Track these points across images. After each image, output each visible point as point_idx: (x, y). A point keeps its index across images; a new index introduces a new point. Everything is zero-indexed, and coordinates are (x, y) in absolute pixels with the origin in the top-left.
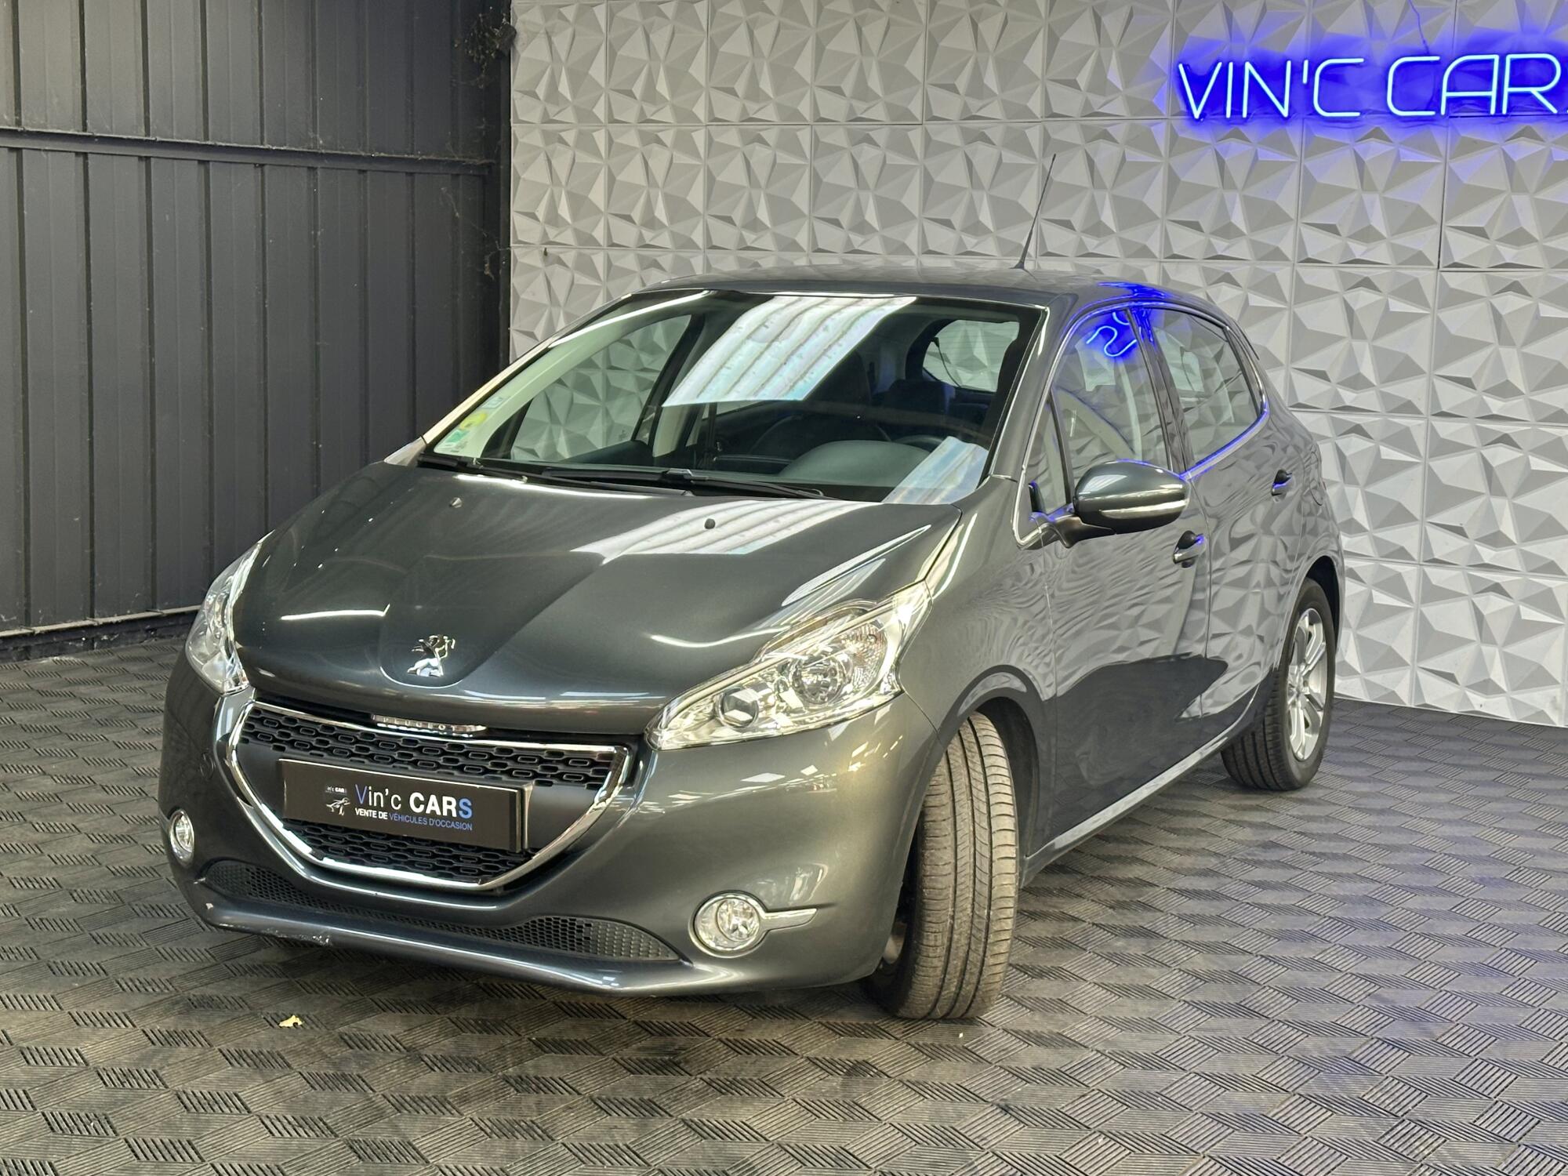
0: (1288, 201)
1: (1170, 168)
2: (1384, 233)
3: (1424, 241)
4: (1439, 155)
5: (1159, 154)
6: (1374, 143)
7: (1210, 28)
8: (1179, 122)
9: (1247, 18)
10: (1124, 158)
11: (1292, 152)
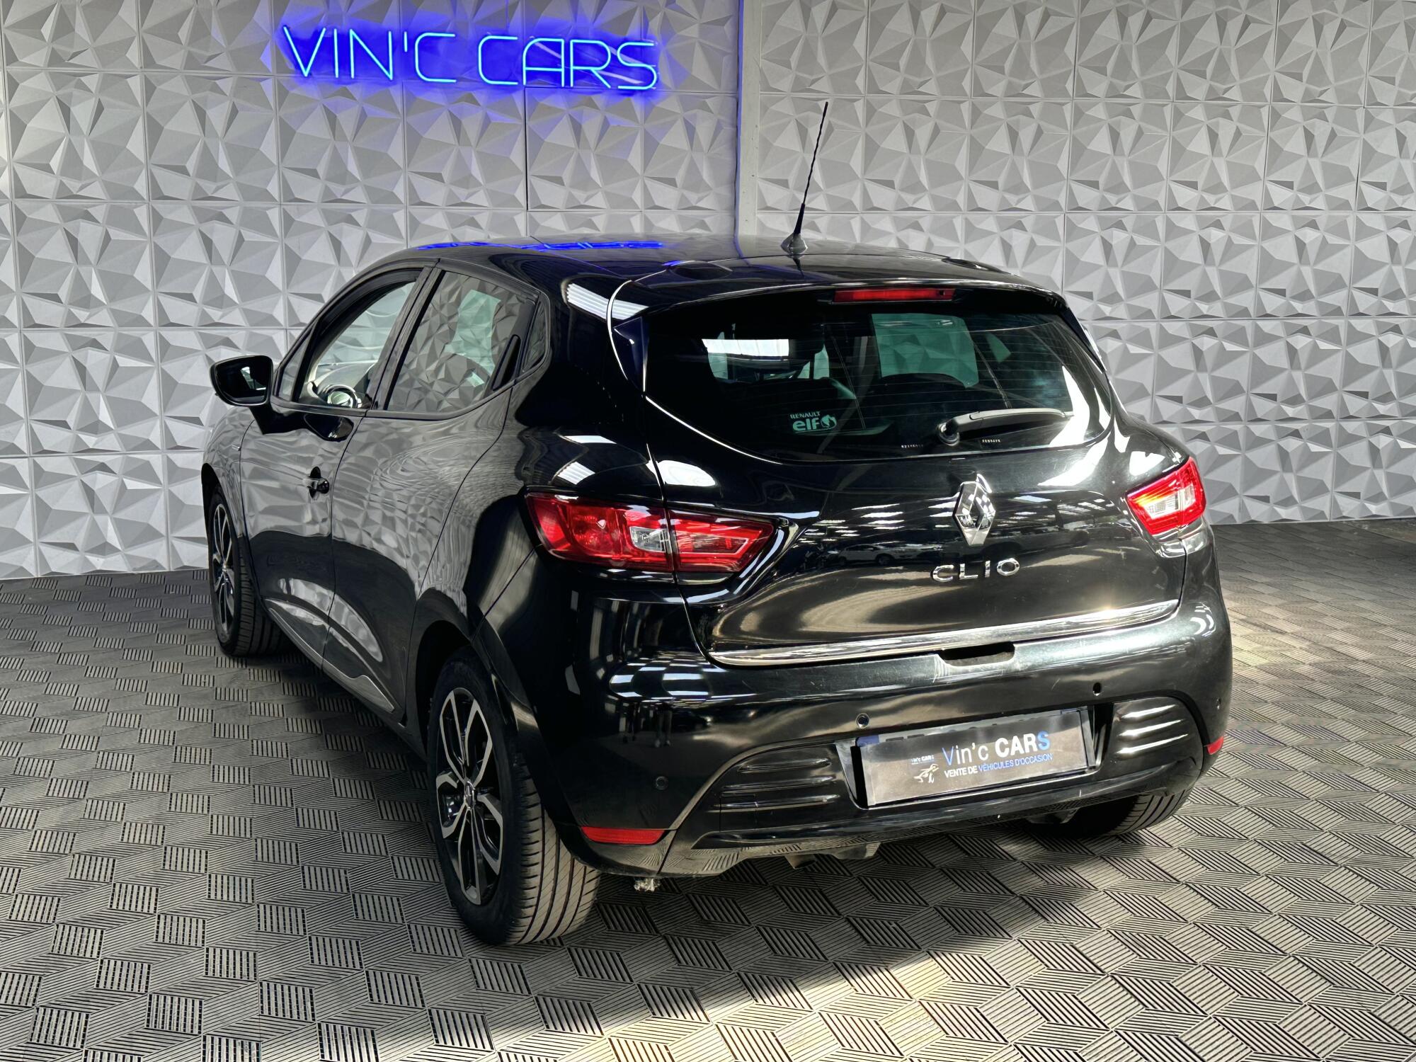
0: (397, 151)
1: (282, 120)
2: (481, 180)
3: (514, 186)
4: (519, 117)
5: (269, 107)
6: (464, 105)
8: (288, 77)
10: (234, 111)
11: (395, 110)
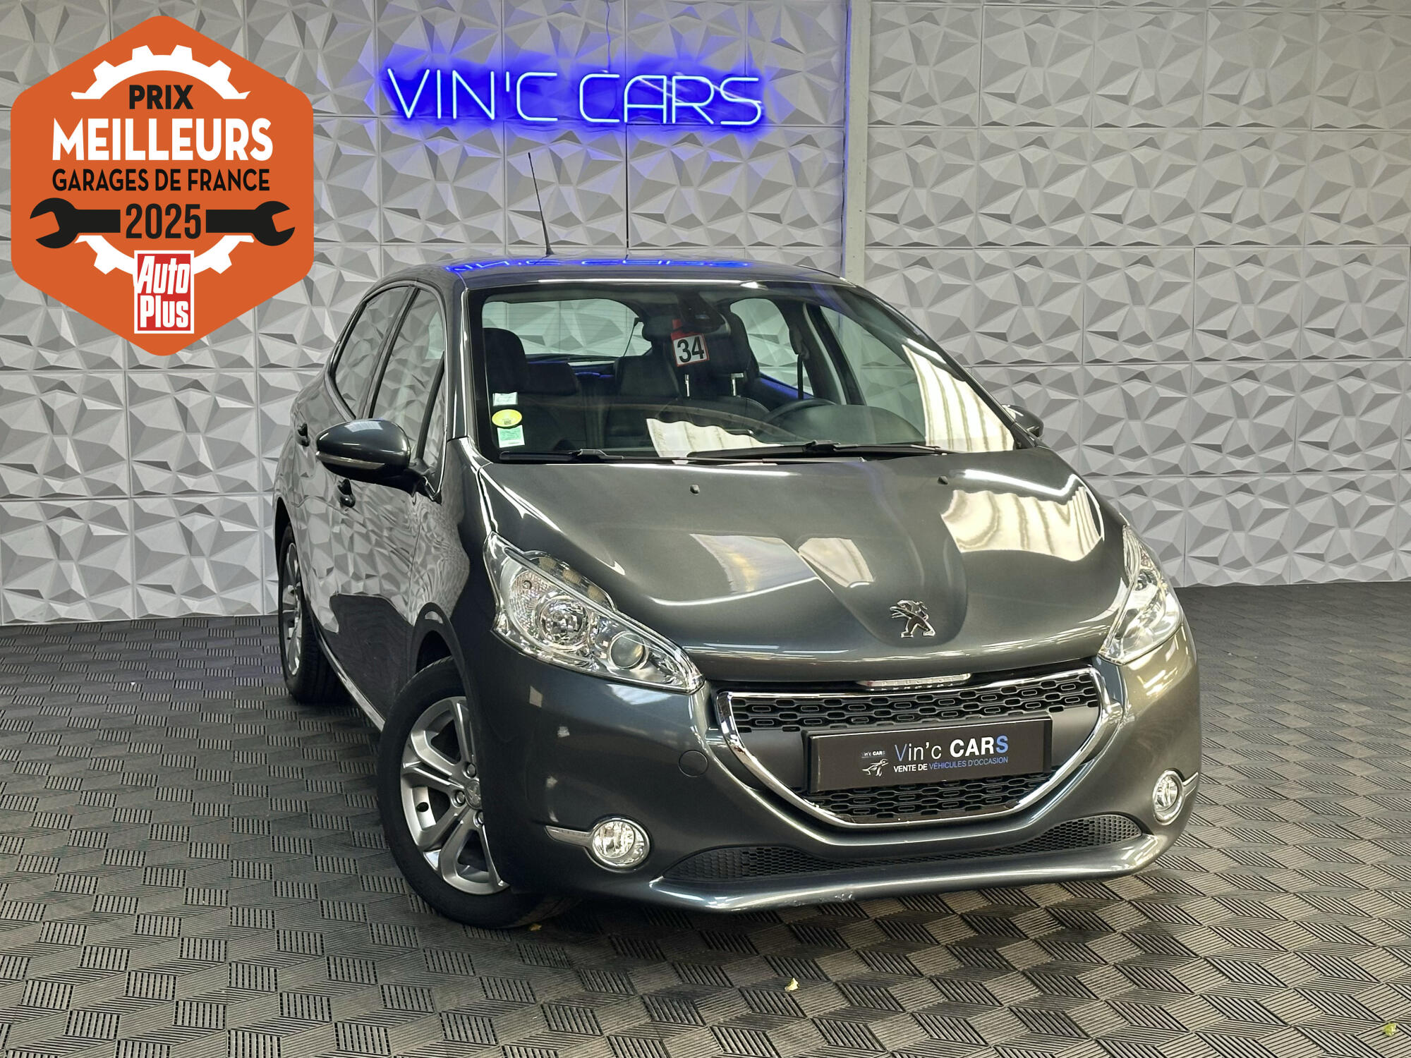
0: (497, 191)
1: (384, 163)
2: (581, 219)
3: (614, 224)
4: (620, 155)
5: (372, 149)
6: (565, 143)
7: (413, 38)
8: (390, 122)
9: (446, 30)
10: (338, 153)
11: (497, 150)
